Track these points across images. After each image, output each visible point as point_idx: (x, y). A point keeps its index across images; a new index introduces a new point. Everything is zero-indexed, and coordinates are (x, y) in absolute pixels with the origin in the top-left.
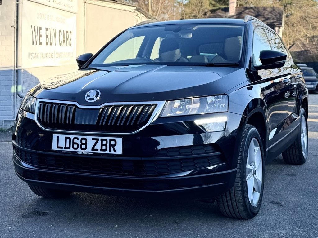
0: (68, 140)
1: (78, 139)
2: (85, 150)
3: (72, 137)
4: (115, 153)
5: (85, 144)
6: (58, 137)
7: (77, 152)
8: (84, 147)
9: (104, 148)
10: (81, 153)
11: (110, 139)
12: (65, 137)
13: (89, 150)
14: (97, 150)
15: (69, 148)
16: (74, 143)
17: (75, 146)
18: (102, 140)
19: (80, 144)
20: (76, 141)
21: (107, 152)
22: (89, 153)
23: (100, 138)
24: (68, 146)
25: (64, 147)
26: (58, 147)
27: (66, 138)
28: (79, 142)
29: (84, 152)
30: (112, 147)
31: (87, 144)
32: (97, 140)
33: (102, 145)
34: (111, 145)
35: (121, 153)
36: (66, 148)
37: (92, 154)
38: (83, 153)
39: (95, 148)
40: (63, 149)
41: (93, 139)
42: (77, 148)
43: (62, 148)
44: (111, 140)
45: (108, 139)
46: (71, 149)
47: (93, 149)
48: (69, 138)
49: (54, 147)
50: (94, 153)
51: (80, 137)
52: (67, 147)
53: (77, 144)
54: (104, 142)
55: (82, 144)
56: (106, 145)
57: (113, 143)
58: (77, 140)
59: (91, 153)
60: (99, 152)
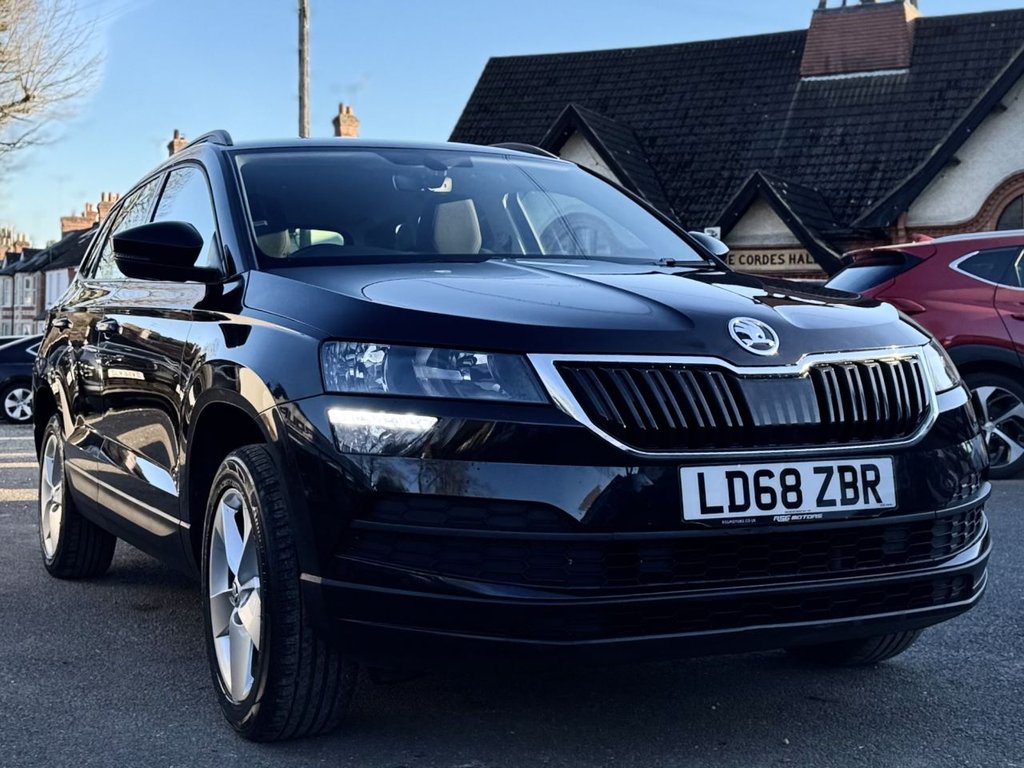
0: (738, 483)
1: (770, 474)
2: (800, 509)
3: (750, 470)
4: (878, 506)
5: (796, 488)
6: (701, 476)
7: (773, 516)
8: (792, 497)
9: (850, 493)
10: (785, 519)
11: (862, 466)
12: (727, 473)
13: (810, 506)
14: (832, 503)
15: (745, 507)
16: (760, 490)
17: (766, 498)
18: (842, 470)
19: (778, 490)
20: (764, 482)
21: (860, 505)
22: (812, 517)
23: (835, 464)
24: (740, 500)
25: (726, 504)
26: (705, 509)
27: (730, 476)
28: (774, 483)
29: (796, 514)
30: (869, 489)
31: (801, 488)
32: (829, 471)
33: (844, 485)
34: (866, 484)
35: (894, 505)
36: (733, 507)
37: (820, 516)
38: (794, 518)
39: (825, 498)
40: (726, 514)
41: (817, 470)
42: (772, 505)
43: (720, 509)
44: (865, 468)
45: (857, 464)
46: (754, 511)
47: (820, 502)
48: (742, 475)
49: (691, 511)
50: (824, 513)
51: (777, 468)
52: (737, 503)
53: (769, 490)
54: (848, 477)
55: (786, 489)
56: (853, 484)
57: (871, 476)
58: (767, 478)
59: (816, 516)
60: (839, 508)
